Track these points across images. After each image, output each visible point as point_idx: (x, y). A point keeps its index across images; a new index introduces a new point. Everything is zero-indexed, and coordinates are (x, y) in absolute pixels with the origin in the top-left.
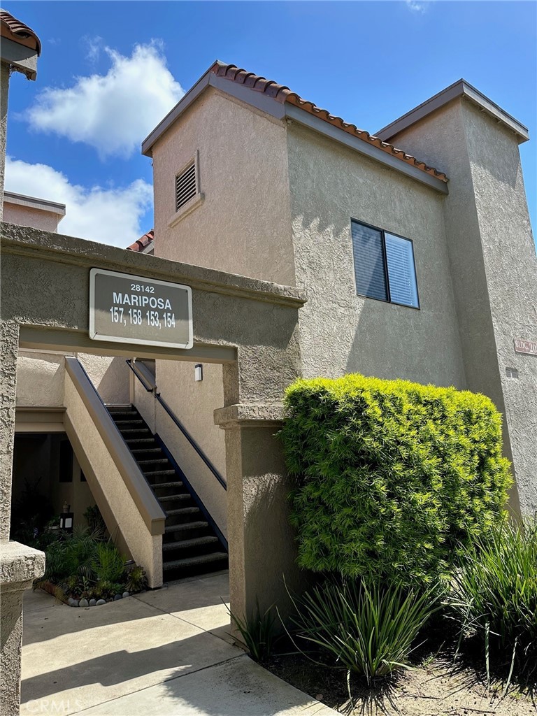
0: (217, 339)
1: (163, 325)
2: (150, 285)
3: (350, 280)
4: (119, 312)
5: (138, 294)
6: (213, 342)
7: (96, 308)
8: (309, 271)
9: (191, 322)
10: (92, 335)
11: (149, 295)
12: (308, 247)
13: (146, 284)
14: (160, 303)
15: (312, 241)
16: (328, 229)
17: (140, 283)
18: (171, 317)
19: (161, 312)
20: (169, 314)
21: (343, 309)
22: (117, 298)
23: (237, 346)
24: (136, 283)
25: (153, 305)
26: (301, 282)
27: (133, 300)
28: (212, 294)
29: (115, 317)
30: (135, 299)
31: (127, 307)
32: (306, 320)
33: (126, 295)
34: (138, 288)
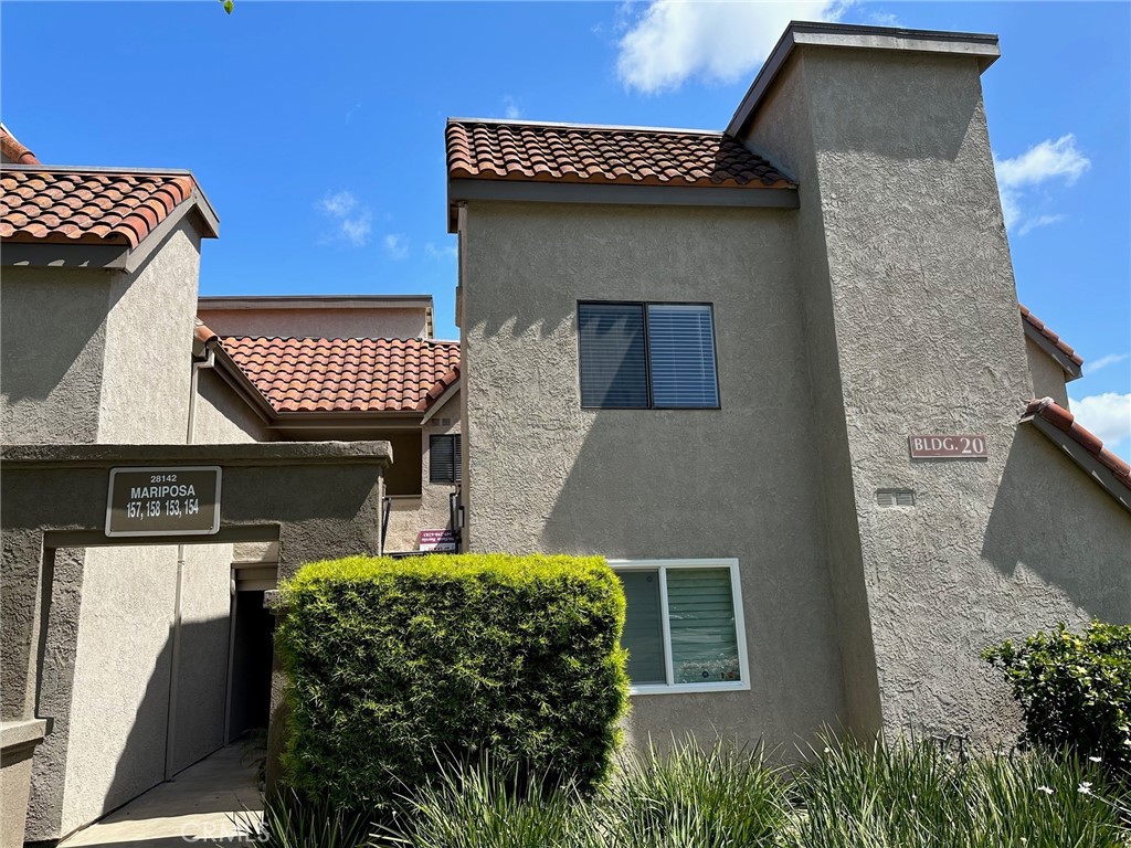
0: (252, 519)
1: (183, 513)
2: (172, 473)
3: (569, 390)
4: (136, 507)
5: (157, 485)
6: (246, 523)
7: (113, 507)
8: (492, 391)
9: (217, 507)
10: (108, 532)
11: (170, 484)
12: (494, 360)
13: (167, 474)
14: (182, 490)
15: (500, 350)
16: (533, 327)
17: (161, 474)
18: (193, 503)
19: (182, 500)
20: (192, 500)
21: (553, 432)
22: (135, 493)
23: (278, 522)
24: (156, 474)
25: (174, 493)
26: (478, 409)
27: (152, 492)
28: (251, 470)
29: (132, 512)
30: (154, 491)
31: (145, 500)
32: (483, 457)
33: (145, 489)
34: (158, 479)
